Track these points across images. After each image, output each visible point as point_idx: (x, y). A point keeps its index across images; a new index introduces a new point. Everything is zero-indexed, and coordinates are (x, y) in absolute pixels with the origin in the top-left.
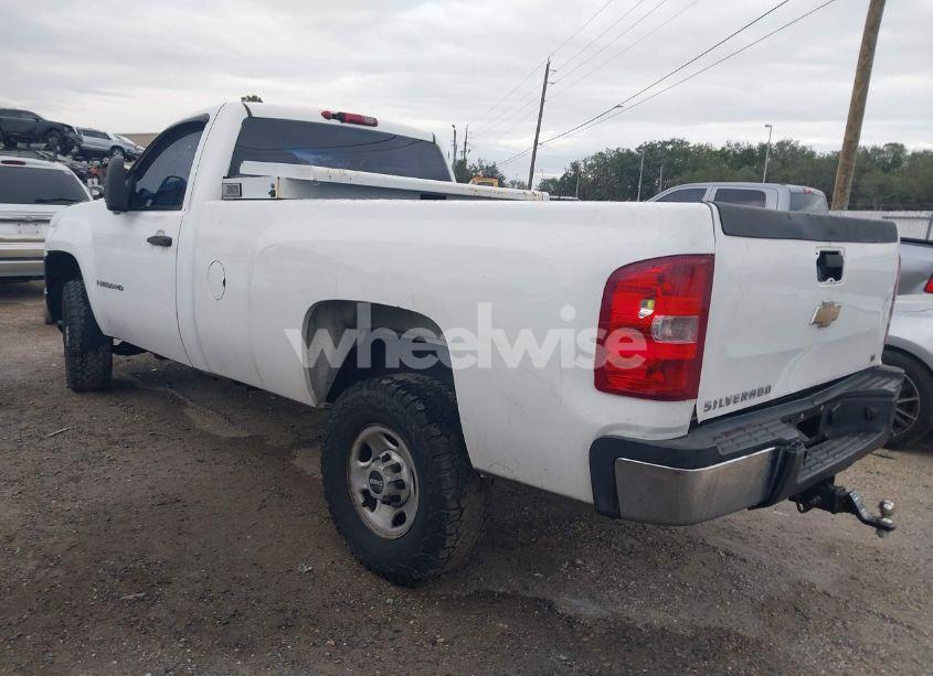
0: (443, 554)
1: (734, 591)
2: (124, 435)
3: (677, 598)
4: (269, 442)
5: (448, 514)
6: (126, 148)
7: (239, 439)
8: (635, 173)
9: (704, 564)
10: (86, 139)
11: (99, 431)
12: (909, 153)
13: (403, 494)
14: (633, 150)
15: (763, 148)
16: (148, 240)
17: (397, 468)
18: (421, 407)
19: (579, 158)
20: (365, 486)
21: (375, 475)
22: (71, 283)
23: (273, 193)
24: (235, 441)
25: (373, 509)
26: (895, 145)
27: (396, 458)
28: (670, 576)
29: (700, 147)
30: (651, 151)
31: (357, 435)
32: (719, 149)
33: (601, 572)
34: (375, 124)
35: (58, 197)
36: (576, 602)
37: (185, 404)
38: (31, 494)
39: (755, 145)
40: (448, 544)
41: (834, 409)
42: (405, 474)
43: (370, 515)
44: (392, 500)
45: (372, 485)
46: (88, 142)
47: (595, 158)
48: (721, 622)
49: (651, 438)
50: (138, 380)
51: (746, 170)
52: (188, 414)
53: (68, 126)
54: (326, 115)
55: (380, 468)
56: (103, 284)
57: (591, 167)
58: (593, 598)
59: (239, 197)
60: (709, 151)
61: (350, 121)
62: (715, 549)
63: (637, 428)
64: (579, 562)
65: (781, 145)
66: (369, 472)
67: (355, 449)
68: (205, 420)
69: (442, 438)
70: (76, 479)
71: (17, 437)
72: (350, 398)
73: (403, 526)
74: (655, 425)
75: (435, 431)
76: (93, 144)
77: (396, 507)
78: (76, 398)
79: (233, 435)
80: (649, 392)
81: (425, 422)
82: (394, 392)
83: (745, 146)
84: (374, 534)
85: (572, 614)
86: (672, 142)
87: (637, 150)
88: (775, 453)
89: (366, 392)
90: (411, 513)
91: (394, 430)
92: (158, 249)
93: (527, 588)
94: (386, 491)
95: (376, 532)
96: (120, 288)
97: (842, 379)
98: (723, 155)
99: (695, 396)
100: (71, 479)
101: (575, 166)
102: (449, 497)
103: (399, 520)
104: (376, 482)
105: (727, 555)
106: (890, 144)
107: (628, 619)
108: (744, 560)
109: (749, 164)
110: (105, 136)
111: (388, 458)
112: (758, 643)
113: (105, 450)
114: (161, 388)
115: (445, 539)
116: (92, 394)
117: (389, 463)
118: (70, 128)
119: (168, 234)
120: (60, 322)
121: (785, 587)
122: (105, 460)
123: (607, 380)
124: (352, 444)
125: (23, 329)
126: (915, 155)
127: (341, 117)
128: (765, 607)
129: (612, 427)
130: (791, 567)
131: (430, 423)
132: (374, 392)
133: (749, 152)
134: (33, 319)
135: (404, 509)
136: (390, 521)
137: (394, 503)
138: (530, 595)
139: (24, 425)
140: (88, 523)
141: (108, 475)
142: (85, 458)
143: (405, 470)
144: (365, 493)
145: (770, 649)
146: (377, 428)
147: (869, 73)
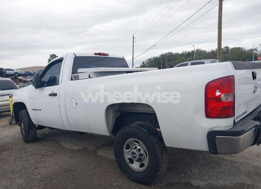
0: (159, 173)
1: (238, 171)
2: (46, 153)
3: (224, 176)
4: (89, 149)
5: (160, 161)
6: (19, 73)
7: (80, 149)
8: (160, 63)
9: (226, 165)
10: (7, 71)
11: (37, 153)
12: (230, 48)
13: (142, 157)
14: (158, 57)
15: (193, 52)
16: (49, 95)
17: (139, 150)
18: (146, 131)
19: (144, 61)
20: (130, 157)
21: (133, 153)
22: (22, 111)
23: (89, 77)
24: (79, 150)
25: (133, 163)
26: (226, 47)
27: (138, 147)
28: (219, 170)
29: (176, 53)
30: (163, 56)
31: (125, 142)
32: (181, 53)
33: (199, 172)
34: (108, 55)
35: (8, 88)
36: (197, 181)
37: (60, 142)
38: (25, 175)
39: (190, 51)
40: (161, 170)
41: (259, 115)
42: (142, 152)
43: (132, 165)
44: (139, 160)
45: (132, 156)
46: (8, 72)
47: (148, 60)
48: (239, 181)
49: (224, 129)
50: (43, 137)
51: (189, 58)
52: (62, 144)
53: (2, 69)
54: (95, 54)
55: (135, 151)
56: (34, 110)
57: (148, 62)
58: (201, 180)
59: (78, 79)
60: (178, 54)
61: (102, 55)
62: (227, 160)
63: (220, 127)
64: (192, 170)
65: (197, 50)
66: (131, 152)
67: (125, 146)
68: (68, 145)
69: (154, 139)
70: (37, 168)
71: (14, 158)
72: (122, 131)
73: (144, 167)
74: (225, 125)
75: (152, 137)
76: (9, 73)
77: (140, 162)
78: (27, 144)
79: (77, 148)
80: (222, 116)
81: (148, 135)
82: (137, 128)
83: (188, 52)
84: (134, 171)
85: (197, 185)
86: (168, 53)
87: (159, 56)
88: (256, 129)
89: (127, 129)
90: (146, 163)
91: (138, 138)
92: (52, 97)
93: (181, 180)
94: (137, 157)
95: (135, 170)
96: (40, 110)
97: (258, 107)
98: (182, 55)
99: (234, 115)
100: (35, 168)
101: (143, 63)
102: (159, 156)
103: (142, 165)
104: (134, 155)
105: (231, 162)
106: (225, 47)
107: (214, 184)
108: (237, 163)
109: (190, 56)
110: (13, 70)
111: (136, 148)
112: (253, 185)
113: (42, 158)
114: (51, 138)
115: (160, 169)
116: (31, 143)
117: (137, 149)
118: (3, 69)
119: (55, 92)
120: (18, 123)
121: (252, 168)
122: (43, 161)
123: (209, 114)
124: (123, 145)
125: (3, 127)
126: (232, 49)
127: (99, 54)
128: (249, 175)
129: (213, 128)
130: (250, 162)
131: (150, 135)
132: (130, 129)
133: (189, 53)
134: (5, 124)
135: (143, 162)
136: (139, 166)
137: (139, 161)
138: (183, 182)
139: (14, 155)
140: (45, 181)
141: (46, 166)
142: (37, 162)
143: (142, 150)
144: (130, 159)
145: (257, 187)
146: (131, 139)
147: (221, 28)
